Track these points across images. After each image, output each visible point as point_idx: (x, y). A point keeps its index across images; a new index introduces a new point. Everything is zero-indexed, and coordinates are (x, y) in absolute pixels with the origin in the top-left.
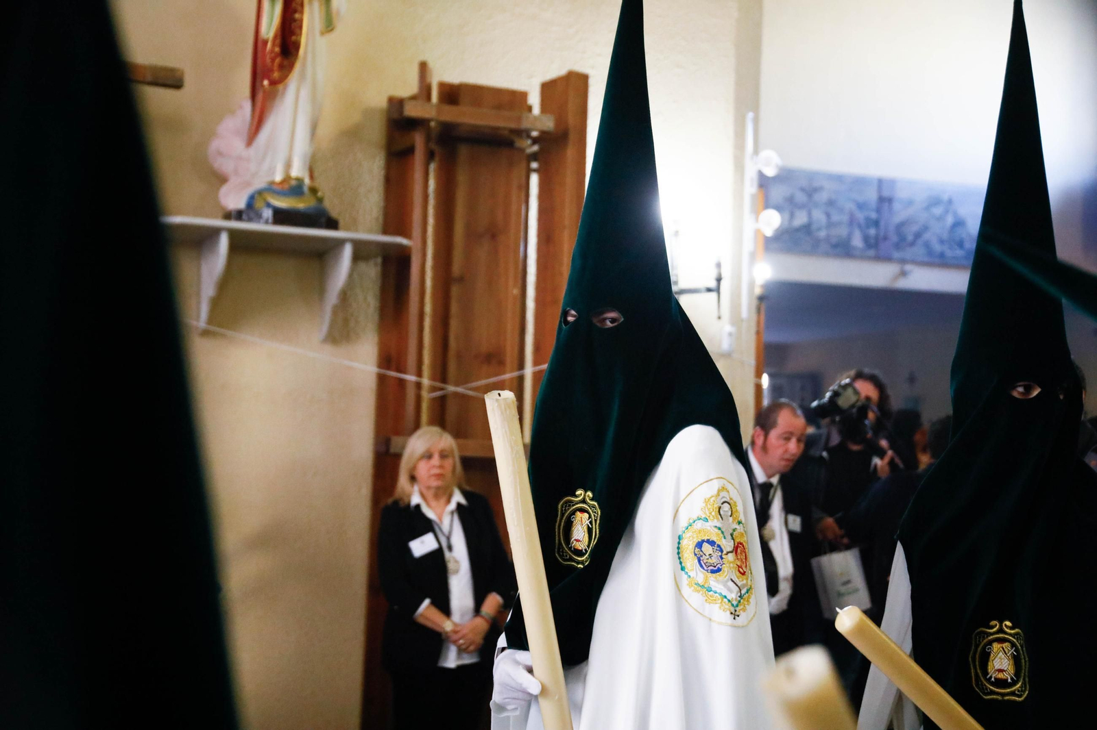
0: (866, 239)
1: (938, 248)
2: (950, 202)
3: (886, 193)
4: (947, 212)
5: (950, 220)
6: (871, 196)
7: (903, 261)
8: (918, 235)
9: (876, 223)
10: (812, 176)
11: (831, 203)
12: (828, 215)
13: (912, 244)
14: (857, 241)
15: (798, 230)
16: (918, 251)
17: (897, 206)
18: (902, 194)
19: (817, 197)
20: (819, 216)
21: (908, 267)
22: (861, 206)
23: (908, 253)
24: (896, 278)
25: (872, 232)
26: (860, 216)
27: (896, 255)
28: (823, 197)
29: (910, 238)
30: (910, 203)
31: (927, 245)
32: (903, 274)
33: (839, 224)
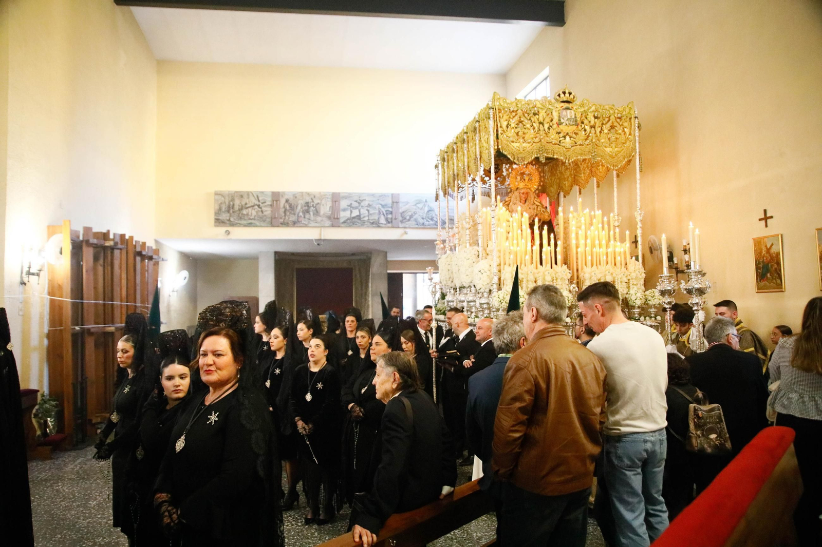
0: (387, 219)
1: (421, 221)
2: (426, 201)
3: (395, 201)
4: (425, 205)
5: (426, 209)
6: (389, 201)
7: (405, 228)
8: (411, 217)
9: (391, 213)
10: (360, 195)
11: (369, 206)
12: (368, 211)
13: (409, 220)
14: (383, 221)
15: (354, 218)
16: (412, 223)
17: (401, 205)
18: (402, 199)
19: (362, 204)
20: (364, 212)
21: (407, 230)
22: (383, 206)
23: (407, 224)
24: (402, 235)
25: (390, 216)
26: (384, 210)
27: (401, 225)
28: (365, 203)
29: (408, 218)
30: (407, 203)
31: (416, 220)
32: (406, 233)
33: (374, 214)
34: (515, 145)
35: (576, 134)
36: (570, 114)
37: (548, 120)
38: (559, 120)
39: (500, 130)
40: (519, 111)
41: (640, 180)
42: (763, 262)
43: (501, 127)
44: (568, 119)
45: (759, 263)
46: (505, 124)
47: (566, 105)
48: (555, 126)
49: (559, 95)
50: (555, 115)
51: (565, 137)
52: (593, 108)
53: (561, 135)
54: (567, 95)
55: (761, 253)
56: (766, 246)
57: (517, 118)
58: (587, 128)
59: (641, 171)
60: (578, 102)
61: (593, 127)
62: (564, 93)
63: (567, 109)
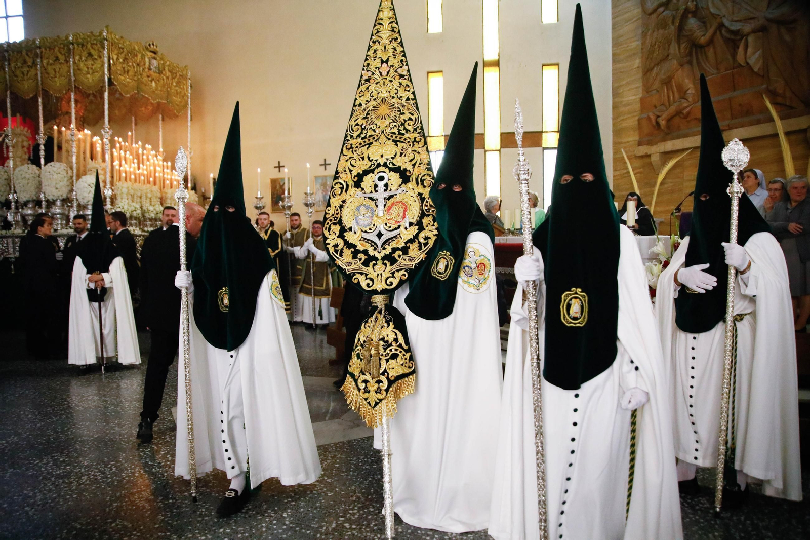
34: (123, 78)
35: (158, 81)
36: (155, 62)
37: (142, 63)
38: (150, 66)
39: (112, 62)
40: (125, 50)
41: (191, 127)
42: (277, 194)
43: (113, 59)
44: (155, 68)
45: (274, 194)
46: (115, 57)
47: (153, 55)
48: (146, 70)
49: (150, 45)
50: (147, 60)
51: (151, 81)
52: (168, 63)
53: (150, 79)
54: (155, 47)
55: (275, 188)
56: (280, 184)
57: (123, 55)
58: (164, 77)
59: (191, 120)
60: (159, 54)
61: (167, 78)
62: (153, 44)
63: (155, 58)
